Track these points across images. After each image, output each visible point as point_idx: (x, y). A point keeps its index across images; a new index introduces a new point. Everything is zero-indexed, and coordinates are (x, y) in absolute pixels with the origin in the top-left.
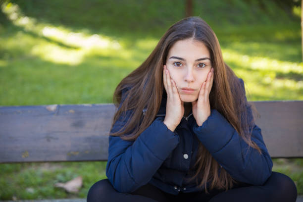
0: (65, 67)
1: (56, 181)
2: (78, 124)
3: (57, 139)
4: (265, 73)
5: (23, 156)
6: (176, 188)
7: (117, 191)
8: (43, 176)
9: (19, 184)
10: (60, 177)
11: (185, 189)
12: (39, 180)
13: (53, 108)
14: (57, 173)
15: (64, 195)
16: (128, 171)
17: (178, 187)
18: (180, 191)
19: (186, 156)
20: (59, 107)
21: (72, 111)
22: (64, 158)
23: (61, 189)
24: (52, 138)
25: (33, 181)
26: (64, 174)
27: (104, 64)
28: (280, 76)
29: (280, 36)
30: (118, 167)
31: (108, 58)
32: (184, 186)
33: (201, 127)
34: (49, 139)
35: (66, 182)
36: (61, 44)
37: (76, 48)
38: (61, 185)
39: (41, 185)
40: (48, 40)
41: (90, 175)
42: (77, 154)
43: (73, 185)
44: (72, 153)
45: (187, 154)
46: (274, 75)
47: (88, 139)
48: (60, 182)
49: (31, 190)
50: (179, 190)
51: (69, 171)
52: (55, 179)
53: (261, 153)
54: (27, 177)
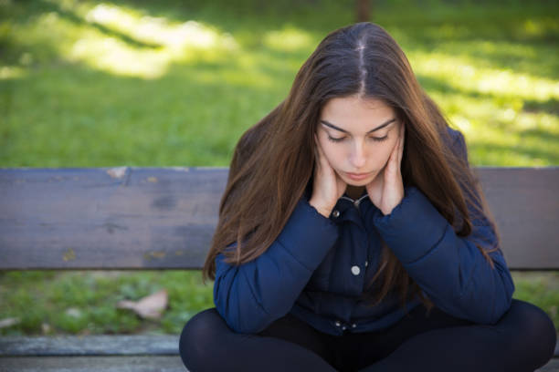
0: (136, 81)
1: (120, 297)
2: (164, 203)
3: (126, 228)
4: (503, 102)
5: (65, 259)
6: (338, 325)
7: (233, 330)
8: (97, 286)
9: (54, 301)
10: (126, 289)
11: (354, 326)
12: (90, 294)
13: (119, 172)
14: (122, 282)
15: (135, 323)
16: (252, 292)
17: (343, 323)
18: (346, 330)
19: (356, 270)
20: (130, 171)
21: (152, 179)
22: (138, 264)
23: (130, 312)
24: (117, 226)
25: (79, 297)
26: (135, 285)
27: (207, 78)
28: (532, 107)
29: (532, 28)
30: (234, 285)
31: (213, 67)
32: (353, 320)
33: (389, 216)
34: (110, 228)
35: (138, 299)
36: (128, 40)
37: (154, 47)
38: (129, 305)
39: (93, 303)
40: (104, 30)
41: (181, 288)
42: (162, 256)
43: (151, 305)
44: (152, 254)
45: (358, 266)
46: (520, 105)
47: (182, 230)
48: (128, 298)
49: (75, 314)
50: (344, 328)
51: (144, 278)
52: (118, 292)
53: (493, 267)
54: (67, 289)
